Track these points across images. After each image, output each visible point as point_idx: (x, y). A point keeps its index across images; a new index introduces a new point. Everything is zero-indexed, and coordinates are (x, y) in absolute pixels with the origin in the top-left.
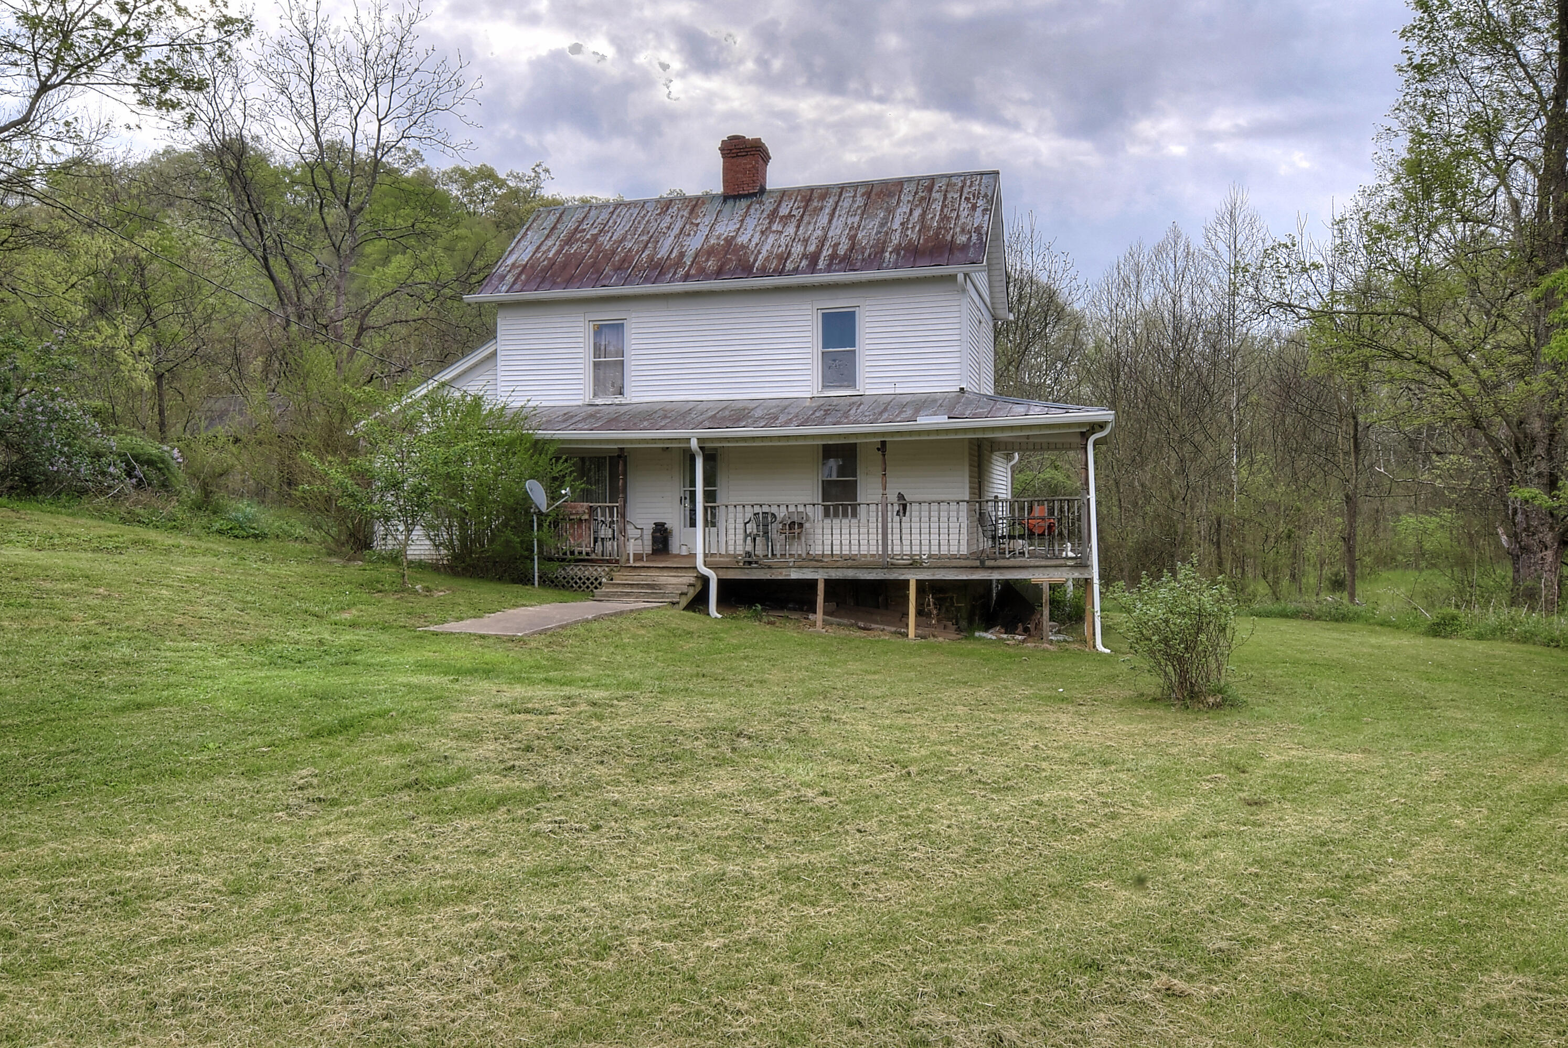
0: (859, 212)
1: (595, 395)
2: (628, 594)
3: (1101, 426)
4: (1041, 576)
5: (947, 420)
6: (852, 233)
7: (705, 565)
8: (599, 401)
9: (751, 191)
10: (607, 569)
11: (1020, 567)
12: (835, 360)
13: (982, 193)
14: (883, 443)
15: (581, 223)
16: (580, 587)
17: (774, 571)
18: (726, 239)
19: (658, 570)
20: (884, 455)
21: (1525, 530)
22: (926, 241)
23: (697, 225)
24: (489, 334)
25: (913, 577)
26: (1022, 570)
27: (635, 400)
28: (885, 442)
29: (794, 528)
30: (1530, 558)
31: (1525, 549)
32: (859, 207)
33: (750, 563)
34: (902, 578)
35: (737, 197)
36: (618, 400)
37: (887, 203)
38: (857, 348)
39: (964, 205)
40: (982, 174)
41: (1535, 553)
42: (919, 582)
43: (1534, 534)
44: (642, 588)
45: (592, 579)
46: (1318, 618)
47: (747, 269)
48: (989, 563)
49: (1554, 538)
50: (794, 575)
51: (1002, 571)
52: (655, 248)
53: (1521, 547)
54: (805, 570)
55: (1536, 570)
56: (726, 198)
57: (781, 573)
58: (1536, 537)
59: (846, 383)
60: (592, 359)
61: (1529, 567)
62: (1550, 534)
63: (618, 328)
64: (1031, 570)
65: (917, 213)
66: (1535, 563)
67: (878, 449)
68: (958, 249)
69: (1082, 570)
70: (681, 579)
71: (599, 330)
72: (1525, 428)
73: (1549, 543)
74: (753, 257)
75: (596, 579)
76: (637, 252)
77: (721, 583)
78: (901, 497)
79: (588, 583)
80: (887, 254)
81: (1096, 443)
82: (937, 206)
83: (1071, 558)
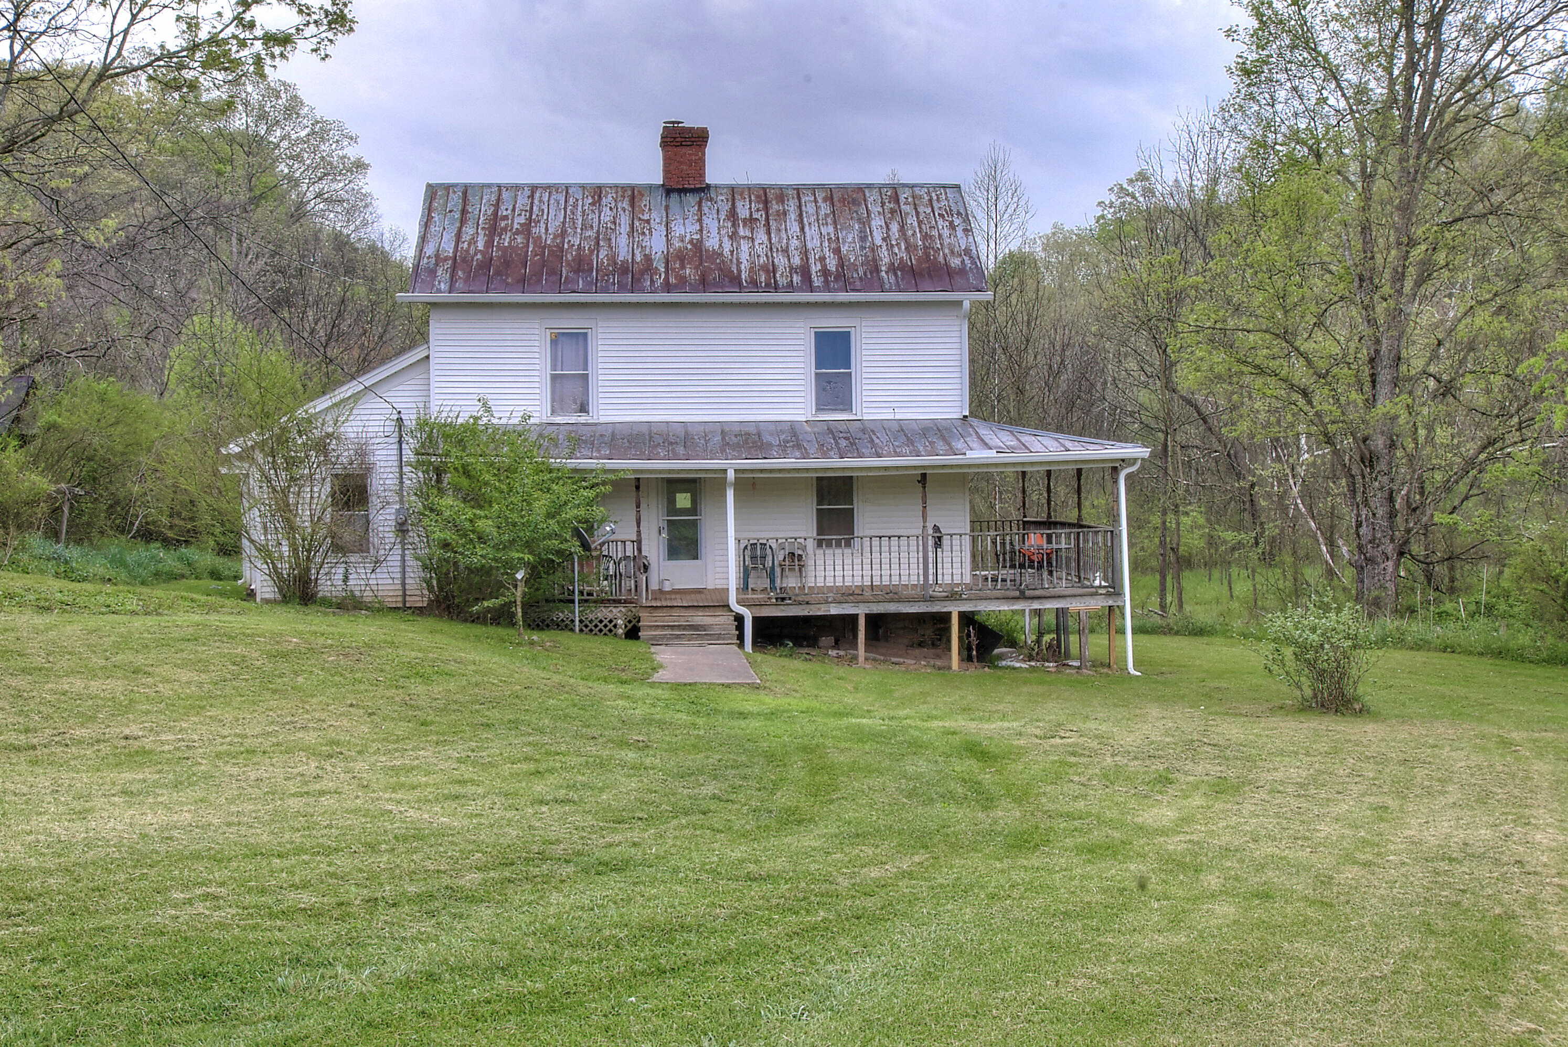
0: (829, 221)
1: (553, 412)
2: (678, 637)
3: (1133, 461)
4: (1078, 604)
5: (995, 455)
6: (833, 245)
7: (738, 602)
8: (559, 420)
9: (698, 186)
10: (623, 610)
11: (1059, 597)
12: (829, 383)
13: (955, 211)
14: (924, 476)
15: (497, 206)
16: (591, 630)
17: (812, 607)
18: (691, 241)
19: (682, 610)
20: (924, 488)
21: (1370, 542)
22: (918, 260)
23: (648, 221)
24: (420, 336)
25: (955, 609)
26: (1060, 600)
27: (603, 420)
28: (925, 474)
29: (795, 560)
30: (1374, 569)
31: (1370, 560)
32: (826, 215)
33: (783, 599)
34: (945, 610)
35: (683, 191)
36: (583, 419)
37: (856, 212)
38: (853, 370)
39: (940, 222)
40: (944, 187)
41: (1378, 564)
42: (962, 615)
43: (1378, 546)
44: (672, 630)
45: (606, 622)
46: (1177, 633)
47: (735, 282)
48: (1028, 593)
49: (1394, 550)
50: (834, 610)
51: (1041, 601)
52: (610, 246)
53: (1366, 558)
54: (845, 605)
55: (1379, 580)
56: (668, 191)
57: (819, 609)
58: (1380, 549)
59: (841, 407)
60: (549, 371)
61: (1373, 577)
62: (1391, 546)
63: (581, 338)
64: (1068, 599)
65: (895, 227)
66: (1379, 573)
67: (919, 482)
68: (957, 273)
69: (1115, 598)
70: (718, 619)
71: (556, 340)
72: (1369, 445)
73: (1390, 555)
74: (735, 266)
75: (611, 621)
76: (591, 252)
77: (756, 620)
78: (936, 529)
79: (601, 626)
80: (883, 274)
81: (1128, 477)
82: (912, 220)
83: (1105, 587)
